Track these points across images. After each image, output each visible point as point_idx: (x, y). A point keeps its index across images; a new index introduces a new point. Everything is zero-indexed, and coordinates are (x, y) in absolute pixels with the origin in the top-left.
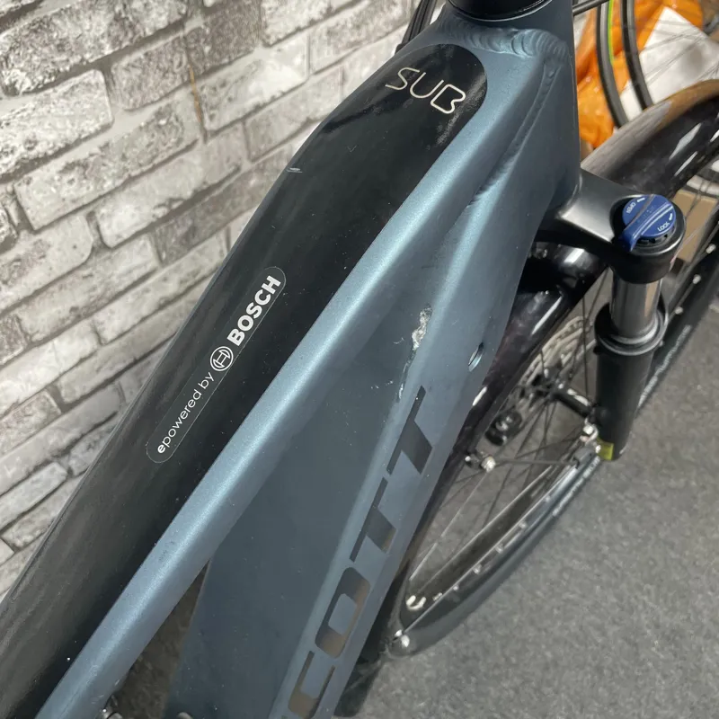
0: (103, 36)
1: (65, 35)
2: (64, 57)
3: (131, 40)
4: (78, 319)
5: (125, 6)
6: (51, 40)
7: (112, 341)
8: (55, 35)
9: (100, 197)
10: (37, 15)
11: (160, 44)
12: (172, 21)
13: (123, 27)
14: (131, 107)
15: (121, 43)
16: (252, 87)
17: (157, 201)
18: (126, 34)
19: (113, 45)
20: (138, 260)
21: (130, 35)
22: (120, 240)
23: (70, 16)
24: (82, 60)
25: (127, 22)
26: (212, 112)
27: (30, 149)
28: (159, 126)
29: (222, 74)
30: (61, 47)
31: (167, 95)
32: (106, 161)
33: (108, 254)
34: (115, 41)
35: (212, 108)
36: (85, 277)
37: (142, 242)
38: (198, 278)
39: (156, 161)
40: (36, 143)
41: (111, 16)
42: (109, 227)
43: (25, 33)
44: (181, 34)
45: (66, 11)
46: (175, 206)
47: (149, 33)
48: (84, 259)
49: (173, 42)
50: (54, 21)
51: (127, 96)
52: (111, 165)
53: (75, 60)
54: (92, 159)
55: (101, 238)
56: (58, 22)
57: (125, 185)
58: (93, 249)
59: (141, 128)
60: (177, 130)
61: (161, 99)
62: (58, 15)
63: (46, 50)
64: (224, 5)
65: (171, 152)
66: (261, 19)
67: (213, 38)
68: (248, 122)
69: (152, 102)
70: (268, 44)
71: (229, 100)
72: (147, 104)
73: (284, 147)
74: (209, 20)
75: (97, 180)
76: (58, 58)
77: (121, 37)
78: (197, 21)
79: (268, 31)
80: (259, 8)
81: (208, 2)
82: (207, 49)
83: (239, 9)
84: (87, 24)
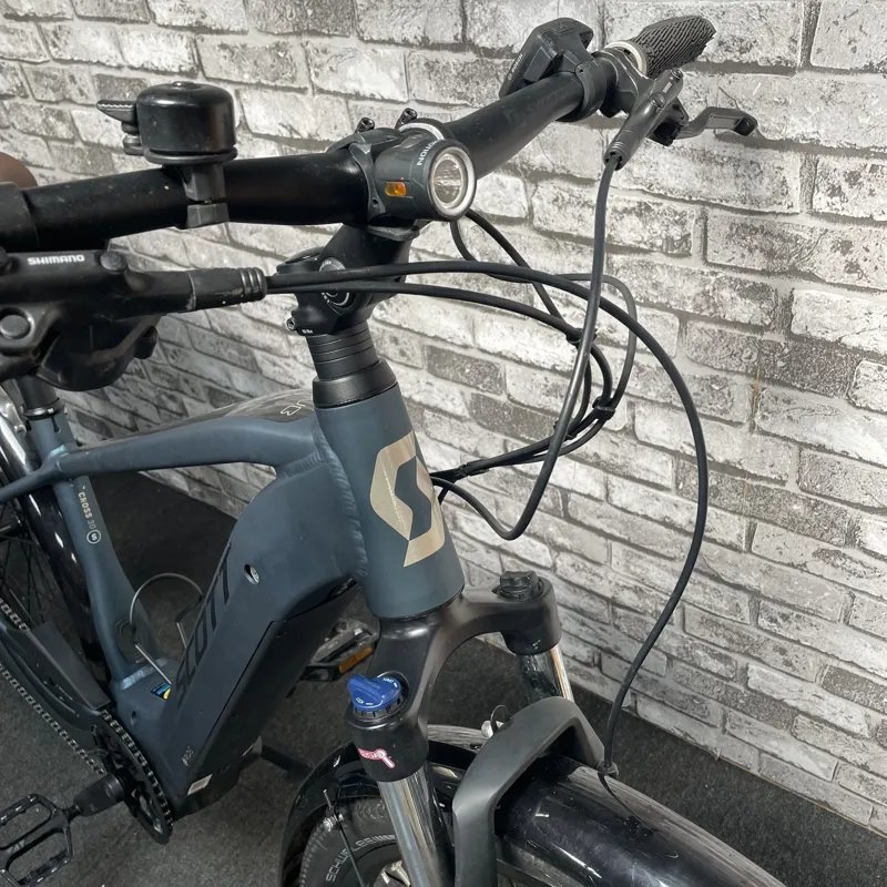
0: (689, 298)
1: (661, 281)
2: (655, 293)
3: (711, 314)
4: (597, 465)
5: (714, 289)
6: (650, 278)
7: (616, 507)
8: (654, 276)
9: (642, 398)
10: (647, 258)
11: (736, 332)
12: (753, 323)
13: (707, 302)
14: (693, 357)
15: (702, 311)
16: (821, 426)
17: (688, 439)
18: (708, 308)
19: (695, 309)
20: (656, 468)
21: (712, 310)
22: (647, 440)
23: (670, 272)
24: (668, 303)
25: (711, 301)
26: (766, 414)
27: (611, 332)
28: (712, 389)
29: (789, 393)
31: (727, 371)
32: (658, 378)
33: (635, 442)
34: (697, 307)
35: (767, 410)
36: (612, 442)
37: (664, 458)
40: (615, 331)
41: (701, 289)
42: (643, 424)
43: (635, 263)
44: (758, 337)
45: (668, 267)
47: (728, 318)
48: (617, 429)
49: (748, 338)
50: (657, 268)
51: (693, 349)
52: (660, 384)
53: (664, 300)
54: (648, 369)
55: (634, 426)
56: (660, 270)
57: (665, 405)
58: (625, 428)
59: (695, 377)
60: (726, 403)
61: (721, 370)
62: (662, 266)
63: (645, 282)
64: (811, 341)
65: (713, 414)
66: (852, 378)
67: (790, 360)
68: (807, 452)
69: (712, 367)
70: (854, 405)
71: (789, 418)
72: (707, 365)
73: (850, 510)
74: (791, 343)
75: (645, 385)
76: (651, 291)
77: (704, 307)
78: (778, 337)
79: (856, 392)
80: (853, 368)
81: (796, 331)
82: (780, 364)
83: (829, 355)
84: (680, 284)
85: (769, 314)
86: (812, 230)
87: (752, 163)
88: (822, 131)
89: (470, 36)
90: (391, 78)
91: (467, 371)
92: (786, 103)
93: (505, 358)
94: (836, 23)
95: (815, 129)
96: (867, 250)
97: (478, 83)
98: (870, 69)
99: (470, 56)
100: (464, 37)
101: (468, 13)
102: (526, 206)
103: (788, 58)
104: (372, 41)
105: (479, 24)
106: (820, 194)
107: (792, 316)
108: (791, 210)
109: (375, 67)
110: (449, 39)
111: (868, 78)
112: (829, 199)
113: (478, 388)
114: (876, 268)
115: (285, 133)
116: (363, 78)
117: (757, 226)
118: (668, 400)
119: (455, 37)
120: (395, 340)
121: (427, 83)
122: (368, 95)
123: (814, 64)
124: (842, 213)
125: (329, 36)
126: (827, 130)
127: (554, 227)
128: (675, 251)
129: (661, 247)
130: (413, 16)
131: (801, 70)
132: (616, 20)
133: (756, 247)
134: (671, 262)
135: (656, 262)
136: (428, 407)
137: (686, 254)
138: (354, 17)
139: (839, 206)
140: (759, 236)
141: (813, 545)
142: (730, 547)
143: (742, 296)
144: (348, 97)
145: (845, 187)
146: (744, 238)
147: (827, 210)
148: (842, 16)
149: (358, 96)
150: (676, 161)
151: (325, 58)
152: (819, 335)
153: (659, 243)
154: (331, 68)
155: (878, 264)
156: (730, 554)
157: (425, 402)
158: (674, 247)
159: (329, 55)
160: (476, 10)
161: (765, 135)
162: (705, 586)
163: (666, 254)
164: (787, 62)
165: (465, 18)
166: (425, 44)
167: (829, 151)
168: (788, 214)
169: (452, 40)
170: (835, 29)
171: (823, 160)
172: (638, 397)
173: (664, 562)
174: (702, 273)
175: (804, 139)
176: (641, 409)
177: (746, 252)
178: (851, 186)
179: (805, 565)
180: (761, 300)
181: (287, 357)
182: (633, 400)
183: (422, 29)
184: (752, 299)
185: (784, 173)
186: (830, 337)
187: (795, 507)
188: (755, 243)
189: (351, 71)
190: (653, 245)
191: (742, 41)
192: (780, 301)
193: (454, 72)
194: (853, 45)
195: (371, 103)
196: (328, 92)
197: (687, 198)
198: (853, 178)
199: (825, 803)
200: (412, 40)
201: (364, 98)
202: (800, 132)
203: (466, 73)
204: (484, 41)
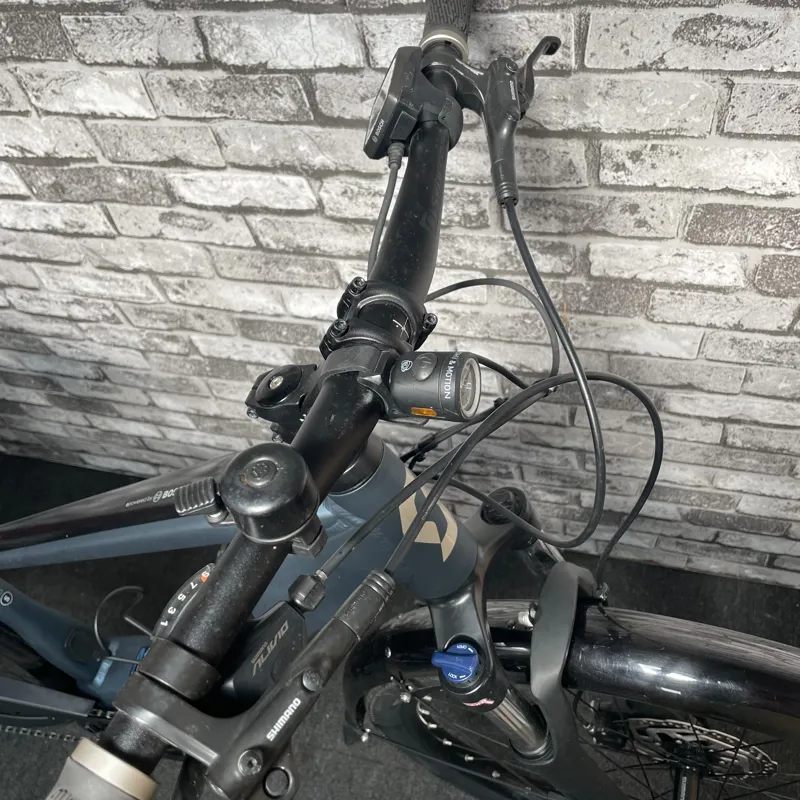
0: (493, 259)
1: (464, 248)
2: (460, 258)
3: (516, 269)
6: (453, 247)
8: (457, 245)
9: (462, 336)
10: (447, 231)
12: (555, 272)
13: (511, 260)
14: (503, 302)
15: (506, 267)
16: (626, 338)
17: (508, 360)
18: (512, 264)
19: (500, 266)
21: (515, 266)
23: (471, 240)
24: (473, 264)
25: (515, 259)
26: (576, 335)
28: (524, 323)
29: (595, 318)
30: (459, 252)
32: (474, 321)
35: (576, 332)
38: (536, 420)
39: (514, 339)
41: (503, 251)
44: (562, 281)
45: (468, 237)
46: (525, 370)
49: (553, 283)
50: (459, 238)
51: (503, 296)
52: (476, 324)
53: (469, 262)
54: (463, 315)
56: (461, 240)
57: (483, 339)
59: (508, 317)
60: (539, 331)
62: (463, 237)
63: (447, 250)
64: (610, 280)
65: (529, 340)
66: (649, 302)
67: (592, 295)
68: (614, 357)
69: (522, 307)
70: (652, 320)
71: (598, 336)
72: (517, 306)
73: (654, 389)
74: (592, 283)
75: (463, 327)
76: (455, 256)
77: (508, 264)
78: (581, 280)
79: (654, 312)
80: (649, 295)
81: (595, 273)
82: (584, 299)
83: (626, 288)
84: (482, 249)
85: (569, 263)
86: (602, 199)
87: (538, 150)
88: (602, 121)
89: (215, 54)
90: (131, 97)
91: (284, 333)
92: (565, 100)
93: (321, 320)
94: (607, 30)
95: (596, 119)
96: (653, 209)
97: (234, 98)
98: (643, 68)
99: (220, 74)
100: (207, 56)
101: (207, 33)
102: (314, 199)
103: (562, 62)
104: (96, 64)
105: (222, 44)
106: (606, 171)
107: (591, 264)
108: (580, 185)
109: (107, 88)
110: (190, 57)
111: (642, 76)
112: (615, 174)
113: (298, 345)
114: (662, 222)
115: (16, 154)
116: (96, 99)
117: (550, 198)
118: (486, 335)
119: (198, 57)
120: (201, 317)
121: (176, 100)
122: (107, 113)
123: (588, 66)
124: (627, 184)
125: (42, 61)
126: (607, 120)
127: (348, 214)
128: (474, 225)
129: (459, 222)
130: (141, 38)
131: (576, 72)
132: (378, 36)
133: (551, 215)
134: (470, 233)
135: (456, 234)
136: (250, 363)
137: (486, 226)
138: (67, 43)
139: (624, 178)
140: (552, 206)
141: (626, 415)
142: (556, 425)
143: (542, 253)
144: (83, 117)
145: (629, 164)
146: (538, 209)
147: (614, 182)
148: (612, 24)
149: (94, 116)
150: (463, 153)
151: (43, 83)
152: (617, 275)
153: (457, 219)
154: (54, 92)
155: (664, 219)
156: (557, 430)
157: (245, 359)
158: (471, 222)
159: (47, 80)
160: (216, 31)
161: (548, 127)
162: (537, 452)
163: (465, 227)
164: (562, 66)
165: (204, 40)
166: (162, 64)
167: (611, 136)
168: (577, 188)
169: (194, 60)
170: (606, 37)
171: (605, 144)
172: (458, 336)
173: (499, 441)
174: (503, 239)
175: (586, 128)
176: (462, 344)
177: (542, 220)
178: (634, 162)
179: (621, 428)
180: (561, 254)
181: (83, 340)
182: (453, 338)
183: (155, 51)
184: (552, 254)
185: (570, 156)
186: (626, 275)
187: (609, 393)
188: (550, 212)
189: (79, 93)
190: (451, 221)
191: (514, 49)
192: (578, 254)
193: (204, 89)
194: (626, 48)
195: (114, 122)
196: (56, 114)
197: (478, 182)
198: (635, 156)
199: (651, 561)
200: (145, 61)
201: (103, 117)
202: (581, 122)
203: (219, 89)
204: (231, 59)
